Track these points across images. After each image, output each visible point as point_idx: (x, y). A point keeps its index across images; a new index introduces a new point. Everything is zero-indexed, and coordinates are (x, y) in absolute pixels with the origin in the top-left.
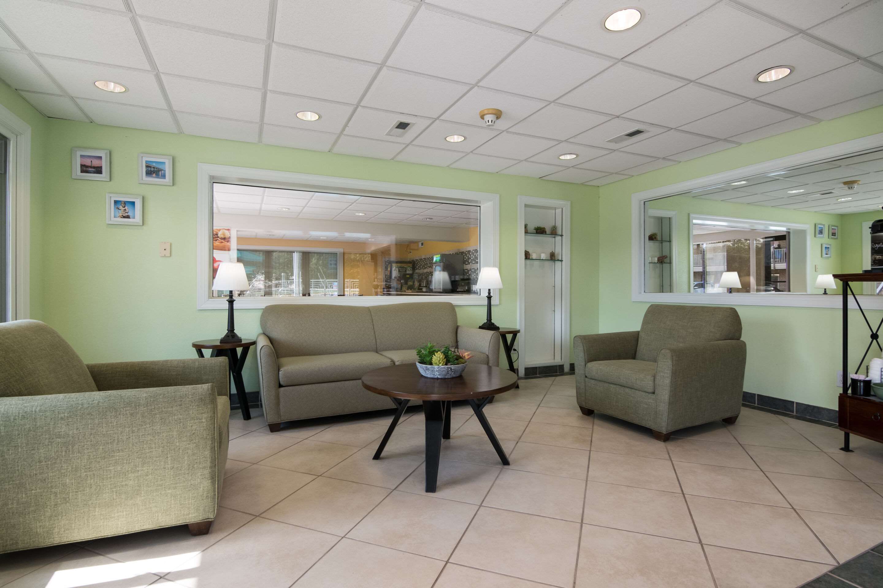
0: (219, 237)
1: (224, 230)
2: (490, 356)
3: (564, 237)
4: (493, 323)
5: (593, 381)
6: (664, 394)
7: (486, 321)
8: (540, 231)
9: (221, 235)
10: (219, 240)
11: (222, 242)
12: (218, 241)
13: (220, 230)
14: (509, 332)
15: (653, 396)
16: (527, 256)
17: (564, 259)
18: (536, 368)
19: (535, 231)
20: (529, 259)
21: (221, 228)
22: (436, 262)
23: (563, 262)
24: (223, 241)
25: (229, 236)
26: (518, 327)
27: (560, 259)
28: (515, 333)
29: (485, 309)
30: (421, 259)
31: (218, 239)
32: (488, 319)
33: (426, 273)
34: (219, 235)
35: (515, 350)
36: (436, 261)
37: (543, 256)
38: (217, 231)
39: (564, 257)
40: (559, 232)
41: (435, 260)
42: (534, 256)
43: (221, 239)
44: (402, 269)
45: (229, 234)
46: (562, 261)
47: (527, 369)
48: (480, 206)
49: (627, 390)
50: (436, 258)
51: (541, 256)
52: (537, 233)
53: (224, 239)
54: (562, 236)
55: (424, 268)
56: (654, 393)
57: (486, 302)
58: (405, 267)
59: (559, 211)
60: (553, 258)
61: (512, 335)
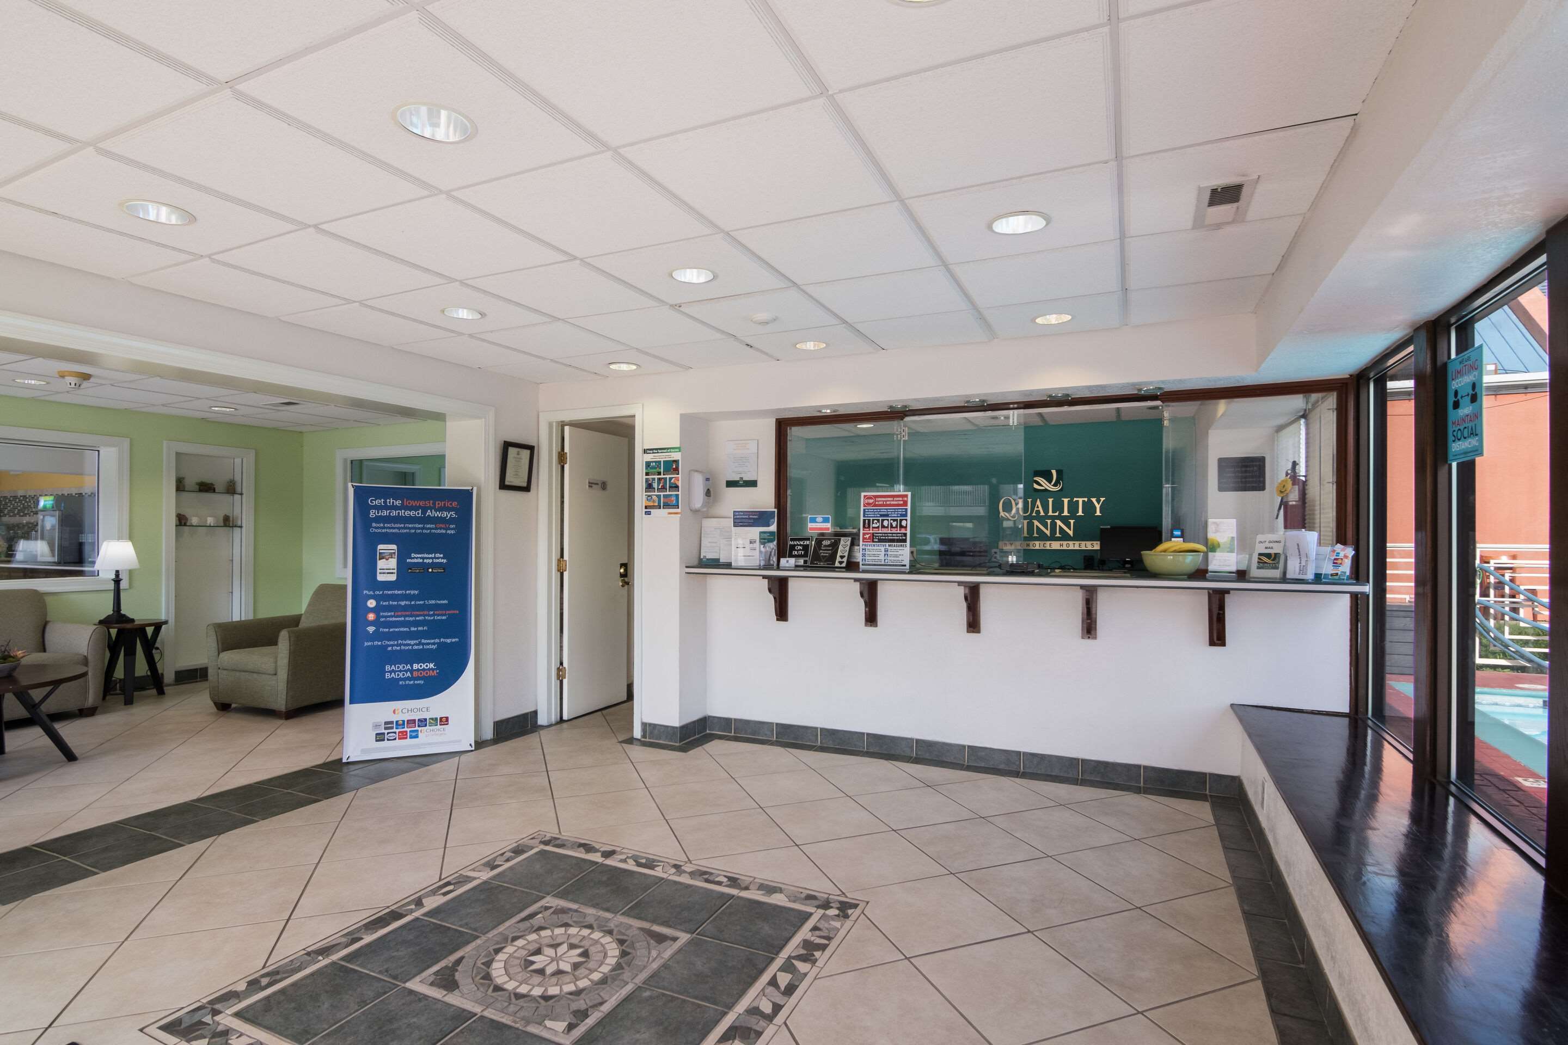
2: (89, 658)
3: (244, 496)
4: (124, 615)
5: (225, 672)
6: (283, 674)
7: (112, 612)
8: (206, 487)
14: (150, 625)
15: (274, 678)
16: (182, 521)
17: (244, 525)
18: (196, 670)
19: (197, 487)
20: (185, 525)
22: (45, 509)
23: (244, 529)
26: (163, 617)
27: (239, 524)
28: (158, 626)
29: (110, 597)
30: (15, 497)
32: (115, 609)
33: (28, 523)
35: (157, 648)
36: (45, 507)
37: (210, 521)
39: (244, 521)
40: (238, 490)
41: (42, 504)
42: (194, 521)
46: (241, 527)
47: (178, 674)
48: (98, 451)
49: (255, 675)
50: (45, 502)
51: (206, 521)
52: (201, 491)
54: (241, 494)
55: (22, 514)
56: (276, 674)
57: (111, 586)
59: (238, 461)
60: (227, 523)
61: (153, 627)
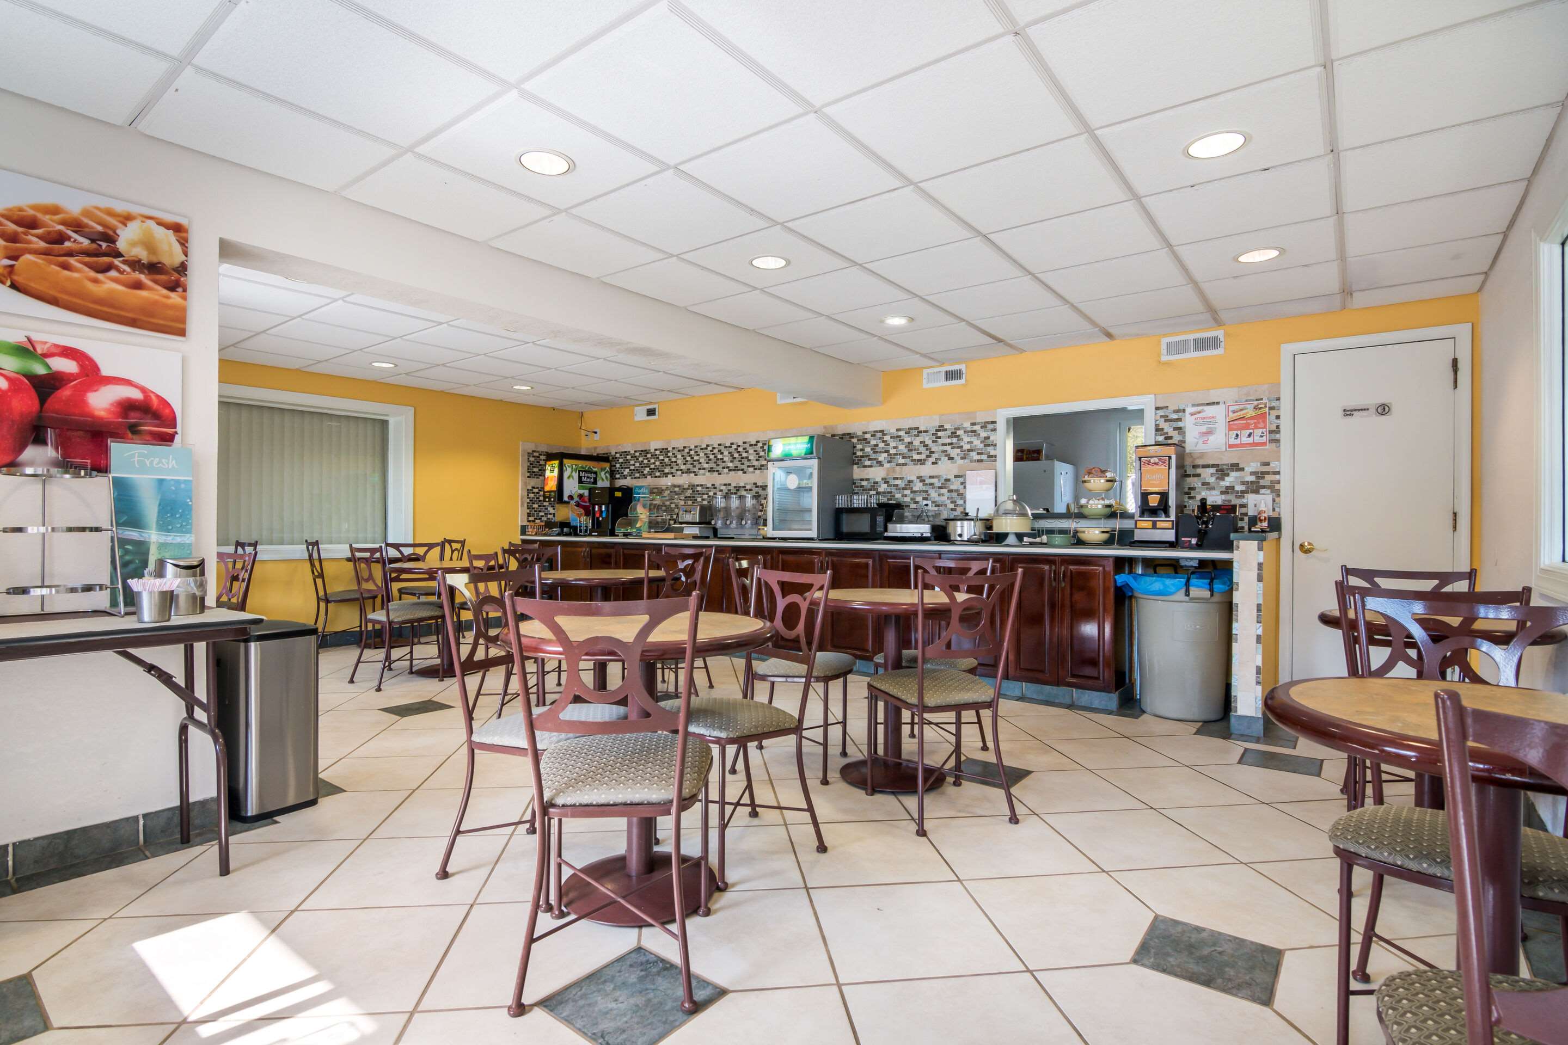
0: (118, 254)
1: (151, 224)
9: (133, 244)
10: (121, 272)
11: (138, 286)
12: (113, 273)
13: (127, 219)
21: (134, 209)
24: (143, 278)
25: (179, 257)
31: (117, 262)
34: (121, 245)
38: (112, 221)
43: (135, 264)
44: (588, 475)
45: (177, 248)
53: (154, 268)
58: (594, 470)
